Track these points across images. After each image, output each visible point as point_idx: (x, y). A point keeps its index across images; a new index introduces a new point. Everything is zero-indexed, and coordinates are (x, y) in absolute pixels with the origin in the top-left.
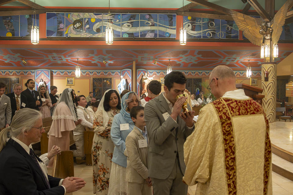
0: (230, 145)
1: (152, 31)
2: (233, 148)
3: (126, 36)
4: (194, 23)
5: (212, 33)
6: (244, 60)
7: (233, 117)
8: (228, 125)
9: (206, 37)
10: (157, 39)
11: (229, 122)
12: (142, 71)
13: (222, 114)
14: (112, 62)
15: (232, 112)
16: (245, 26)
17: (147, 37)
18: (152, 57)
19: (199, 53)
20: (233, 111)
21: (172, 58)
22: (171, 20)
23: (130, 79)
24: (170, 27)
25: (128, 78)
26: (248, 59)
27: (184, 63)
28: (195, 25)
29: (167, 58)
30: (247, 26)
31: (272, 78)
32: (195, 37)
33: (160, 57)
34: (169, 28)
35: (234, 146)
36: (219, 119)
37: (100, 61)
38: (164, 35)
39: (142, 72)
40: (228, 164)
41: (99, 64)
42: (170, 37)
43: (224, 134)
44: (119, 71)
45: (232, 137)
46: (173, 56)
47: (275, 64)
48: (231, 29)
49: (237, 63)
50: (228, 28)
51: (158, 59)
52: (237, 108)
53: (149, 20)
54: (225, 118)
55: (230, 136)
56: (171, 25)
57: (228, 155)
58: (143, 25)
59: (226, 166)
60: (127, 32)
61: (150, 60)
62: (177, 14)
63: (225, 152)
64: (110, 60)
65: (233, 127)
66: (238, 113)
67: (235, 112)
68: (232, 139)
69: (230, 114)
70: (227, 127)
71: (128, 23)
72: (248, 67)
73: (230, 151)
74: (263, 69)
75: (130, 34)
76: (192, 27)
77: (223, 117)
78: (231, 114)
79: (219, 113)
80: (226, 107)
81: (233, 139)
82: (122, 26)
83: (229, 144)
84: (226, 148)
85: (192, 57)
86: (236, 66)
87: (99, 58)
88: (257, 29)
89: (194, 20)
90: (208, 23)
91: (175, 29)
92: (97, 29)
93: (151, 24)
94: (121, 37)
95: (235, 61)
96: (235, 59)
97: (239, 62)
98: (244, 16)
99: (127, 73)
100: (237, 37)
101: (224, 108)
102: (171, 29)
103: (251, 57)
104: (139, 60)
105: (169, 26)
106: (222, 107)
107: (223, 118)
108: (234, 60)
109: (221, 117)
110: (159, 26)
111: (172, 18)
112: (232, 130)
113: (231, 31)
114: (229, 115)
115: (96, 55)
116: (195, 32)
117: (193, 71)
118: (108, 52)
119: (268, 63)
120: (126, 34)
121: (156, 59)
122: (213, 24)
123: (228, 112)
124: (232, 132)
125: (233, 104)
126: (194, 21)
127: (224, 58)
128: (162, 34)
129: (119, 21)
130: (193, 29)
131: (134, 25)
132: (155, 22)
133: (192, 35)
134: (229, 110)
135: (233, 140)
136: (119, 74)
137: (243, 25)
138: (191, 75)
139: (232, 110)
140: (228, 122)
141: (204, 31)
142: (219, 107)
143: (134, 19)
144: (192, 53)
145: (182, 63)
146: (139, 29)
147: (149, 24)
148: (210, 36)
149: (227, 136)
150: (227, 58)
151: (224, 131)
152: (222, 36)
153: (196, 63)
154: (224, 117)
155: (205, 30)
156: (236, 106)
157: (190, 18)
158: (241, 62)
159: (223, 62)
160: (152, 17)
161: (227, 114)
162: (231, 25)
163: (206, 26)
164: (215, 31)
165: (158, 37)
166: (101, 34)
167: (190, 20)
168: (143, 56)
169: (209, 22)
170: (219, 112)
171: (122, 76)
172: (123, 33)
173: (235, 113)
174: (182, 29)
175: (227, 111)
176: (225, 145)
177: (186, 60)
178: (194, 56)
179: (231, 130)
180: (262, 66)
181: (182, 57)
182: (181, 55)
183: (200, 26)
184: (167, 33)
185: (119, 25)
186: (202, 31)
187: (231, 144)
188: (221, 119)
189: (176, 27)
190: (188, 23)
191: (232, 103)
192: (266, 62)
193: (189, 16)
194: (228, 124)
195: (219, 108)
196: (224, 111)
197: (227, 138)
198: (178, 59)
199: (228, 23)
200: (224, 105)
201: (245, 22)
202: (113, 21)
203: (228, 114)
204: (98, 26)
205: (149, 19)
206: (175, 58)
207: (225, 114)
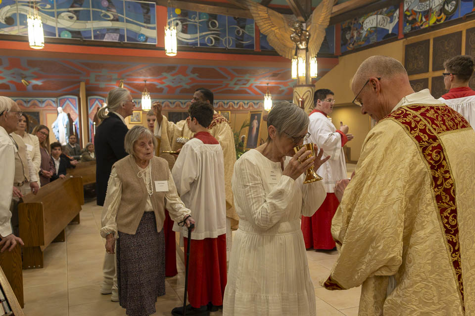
0: (446, 187)
1: (116, 30)
2: (452, 191)
3: (67, 36)
4: (186, 21)
5: (215, 38)
6: (260, 84)
7: (440, 134)
8: (435, 151)
9: (206, 45)
10: (125, 45)
11: (435, 144)
12: (97, 99)
13: (417, 132)
14: (39, 83)
15: (434, 126)
16: (269, 27)
17: (107, 40)
18: (115, 76)
19: (194, 71)
20: (437, 125)
21: (149, 78)
22: (147, 13)
23: (75, 113)
24: (145, 25)
25: (72, 111)
26: (267, 81)
27: (168, 86)
28: (187, 24)
29: (142, 78)
30: (273, 27)
31: (310, 108)
32: (187, 43)
33: (128, 75)
34: (144, 27)
35: (453, 188)
36: (417, 142)
37: (14, 80)
38: (136, 37)
39: (97, 102)
40: (448, 223)
41: (12, 86)
42: (146, 41)
43: (432, 167)
44: (54, 99)
45: (447, 172)
46: (151, 76)
47: (313, 88)
48: (243, 33)
49: (250, 88)
50: (238, 32)
51: (126, 80)
52: (440, 119)
53: (108, 9)
54: (427, 140)
55: (442, 170)
56: (148, 21)
57: (446, 205)
58: (97, 17)
59: (445, 227)
60: (69, 29)
61: (111, 80)
62: (157, 4)
63: (438, 202)
64: (37, 79)
65: (445, 153)
66: (444, 128)
67: (439, 125)
68: (447, 175)
69: (433, 131)
70: (434, 154)
71: (69, 11)
72: (267, 95)
73: (446, 197)
74: (295, 94)
75: (76, 33)
76: (183, 27)
77: (423, 137)
78: (435, 129)
79: (413, 132)
80: (421, 120)
81: (449, 174)
82: (58, 16)
83: (442, 184)
84: (439, 193)
85: (183, 78)
86: (249, 93)
87: (13, 74)
88: (286, 32)
89: (185, 15)
90: (208, 22)
91: (154, 28)
92: (6, 18)
93: (112, 17)
94: (57, 37)
95: (248, 86)
96: (248, 81)
97: (253, 87)
98: (267, 11)
99: (69, 102)
100: (251, 46)
101: (418, 122)
102: (148, 28)
103: (271, 78)
104: (92, 81)
105: (145, 23)
106: (415, 121)
107: (424, 140)
108: (246, 82)
109: (418, 138)
110: (128, 21)
111: (148, 11)
112: (444, 159)
113: (242, 36)
114: (432, 133)
115: (8, 68)
116: (188, 36)
117: (183, 101)
118: (32, 63)
119: (302, 86)
120: (67, 32)
121: (123, 79)
122: (216, 24)
123: (427, 127)
124: (444, 163)
125: (430, 112)
126: (185, 18)
127: (231, 80)
128: (133, 36)
129: (52, 8)
130: (184, 31)
131: (81, 16)
132: (119, 15)
133: (183, 40)
134: (429, 123)
135: (450, 177)
136: (54, 105)
137: (267, 25)
138: (179, 106)
139: (433, 123)
140: (433, 145)
141: (201, 34)
142: (408, 121)
143: (81, 6)
144: (183, 71)
145: (166, 86)
146: (91, 25)
147: (109, 17)
148: (212, 43)
149: (437, 170)
150: (236, 79)
151: (431, 161)
152: (229, 44)
153: (188, 87)
154: (425, 138)
155: (204, 33)
156: (437, 116)
157: (178, 11)
158: (256, 86)
159: (229, 86)
160: (113, 5)
161: (427, 131)
162: (243, 27)
163: (205, 27)
164: (219, 36)
165: (126, 41)
166: (16, 28)
167: (179, 15)
168: (100, 74)
169: (209, 20)
170: (411, 131)
171: (60, 109)
172: (61, 30)
173: (441, 127)
174: (169, 28)
175: (425, 125)
176: (435, 188)
177: (173, 82)
178: (185, 75)
179: (442, 159)
180: (295, 90)
181: (165, 78)
182: (165, 74)
183: (196, 26)
184: (142, 35)
185: (52, 14)
186: (198, 35)
187: (447, 185)
188: (419, 142)
189: (155, 25)
190: (176, 19)
191: (427, 111)
192: (300, 84)
193: (178, 8)
194: (434, 148)
195: (409, 124)
196: (420, 127)
197: (437, 174)
198: (159, 80)
199: (238, 24)
200: (415, 117)
201: (269, 21)
202: (40, 5)
203: (429, 130)
204: (7, 12)
205: (108, 7)
206: (155, 78)
207: (423, 131)
